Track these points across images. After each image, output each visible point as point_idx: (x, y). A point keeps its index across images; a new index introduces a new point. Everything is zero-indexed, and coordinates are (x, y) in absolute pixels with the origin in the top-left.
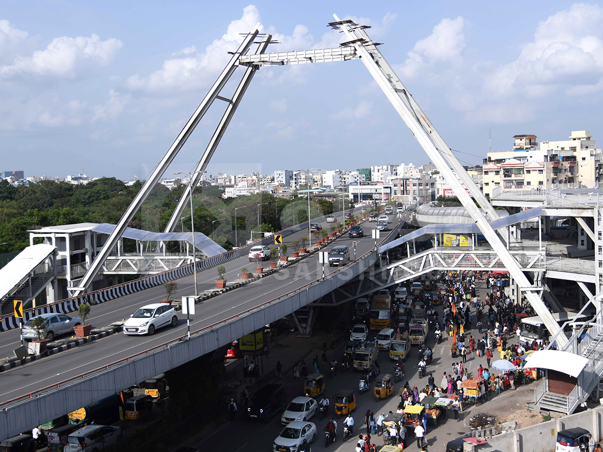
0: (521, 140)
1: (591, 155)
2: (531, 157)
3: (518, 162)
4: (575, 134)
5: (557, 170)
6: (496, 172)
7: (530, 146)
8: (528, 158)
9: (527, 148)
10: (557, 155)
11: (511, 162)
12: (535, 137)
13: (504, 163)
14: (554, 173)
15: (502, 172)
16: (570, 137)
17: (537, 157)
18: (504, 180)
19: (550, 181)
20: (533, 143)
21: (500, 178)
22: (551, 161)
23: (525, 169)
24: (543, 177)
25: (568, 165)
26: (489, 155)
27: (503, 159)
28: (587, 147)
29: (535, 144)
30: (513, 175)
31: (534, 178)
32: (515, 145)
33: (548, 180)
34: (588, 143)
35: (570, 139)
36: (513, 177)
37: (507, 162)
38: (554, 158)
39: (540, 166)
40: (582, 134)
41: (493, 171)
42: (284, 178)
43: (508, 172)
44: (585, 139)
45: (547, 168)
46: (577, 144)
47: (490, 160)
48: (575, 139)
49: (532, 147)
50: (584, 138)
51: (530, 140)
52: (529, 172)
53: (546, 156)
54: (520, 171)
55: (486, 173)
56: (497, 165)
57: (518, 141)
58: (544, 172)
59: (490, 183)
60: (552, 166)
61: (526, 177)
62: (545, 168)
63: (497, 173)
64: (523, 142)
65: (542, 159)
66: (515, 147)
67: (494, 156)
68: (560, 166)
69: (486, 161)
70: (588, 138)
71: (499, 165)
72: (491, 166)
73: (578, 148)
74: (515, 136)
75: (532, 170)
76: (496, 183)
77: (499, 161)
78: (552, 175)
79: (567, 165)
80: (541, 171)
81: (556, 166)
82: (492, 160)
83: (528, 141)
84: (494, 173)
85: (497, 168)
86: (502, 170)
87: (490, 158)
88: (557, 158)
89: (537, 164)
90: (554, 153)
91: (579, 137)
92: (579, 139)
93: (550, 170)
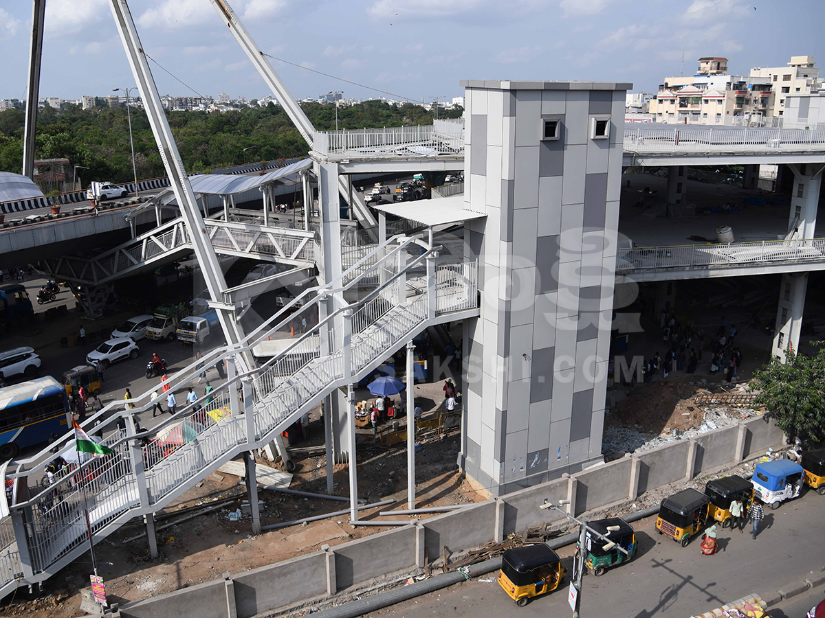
0: (707, 63)
1: (808, 85)
2: (712, 84)
3: (697, 89)
4: (796, 60)
5: (742, 101)
6: (671, 100)
7: (715, 71)
8: (709, 85)
9: (712, 74)
10: (745, 82)
11: (688, 90)
12: (725, 60)
13: (681, 91)
14: (738, 103)
15: (677, 101)
16: (788, 64)
17: (719, 84)
18: (680, 111)
19: (732, 112)
20: (720, 68)
21: (675, 108)
22: (734, 89)
23: (703, 98)
24: (721, 109)
25: (760, 96)
26: (667, 80)
27: (680, 86)
28: (806, 76)
29: (725, 69)
30: (689, 105)
31: (711, 109)
32: (699, 69)
33: (728, 112)
35: (789, 66)
36: (689, 108)
37: (684, 89)
38: (741, 85)
39: (720, 95)
40: (803, 60)
41: (668, 100)
43: (684, 101)
44: (806, 66)
45: (729, 98)
46: (792, 71)
48: (794, 66)
49: (718, 73)
50: (804, 65)
51: (719, 64)
52: (707, 101)
53: (729, 84)
54: (697, 100)
55: (661, 101)
56: (674, 92)
57: (703, 65)
58: (724, 102)
59: (664, 113)
60: (736, 96)
61: (703, 108)
62: (725, 98)
63: (673, 101)
65: (724, 86)
66: (698, 72)
67: (672, 82)
68: (748, 96)
69: (666, 87)
70: (811, 65)
71: (676, 93)
72: (667, 93)
73: (793, 77)
74: (701, 59)
75: (711, 100)
76: (670, 114)
77: (677, 88)
78: (735, 107)
79: (758, 95)
80: (720, 101)
81: (741, 95)
82: (669, 86)
83: (715, 65)
84: (669, 102)
85: (672, 95)
86: (678, 99)
87: (667, 84)
88: (744, 86)
89: (718, 93)
90: (741, 80)
91: (799, 63)
92: (799, 66)
93: (732, 100)
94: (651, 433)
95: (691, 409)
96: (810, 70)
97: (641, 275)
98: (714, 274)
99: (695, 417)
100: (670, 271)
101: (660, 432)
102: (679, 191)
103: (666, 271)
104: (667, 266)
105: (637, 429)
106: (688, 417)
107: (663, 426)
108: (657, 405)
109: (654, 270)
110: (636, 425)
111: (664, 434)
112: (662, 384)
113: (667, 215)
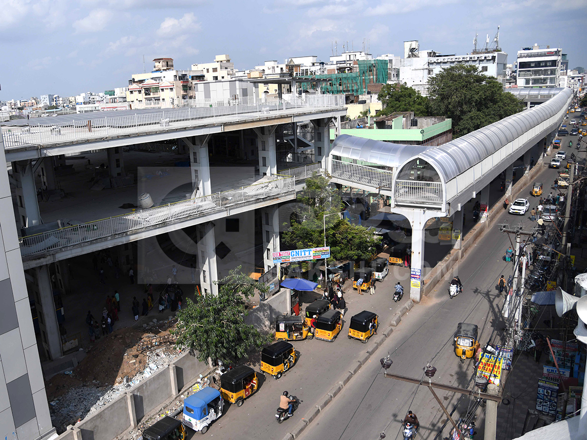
0: (159, 63)
1: (228, 74)
2: (164, 77)
3: (154, 82)
4: (219, 58)
5: (186, 88)
6: (138, 91)
7: (165, 68)
8: (162, 78)
9: (163, 70)
10: (186, 75)
11: (149, 82)
12: (171, 60)
13: (144, 83)
14: (184, 90)
15: (143, 91)
16: (215, 60)
17: (169, 77)
18: (146, 98)
19: (181, 97)
20: (169, 65)
21: (142, 96)
22: (179, 80)
23: (160, 88)
24: (173, 94)
26: (133, 76)
27: (143, 80)
28: (226, 68)
29: (172, 66)
30: (151, 94)
31: (166, 95)
32: (154, 67)
33: (178, 98)
34: (228, 65)
35: (215, 62)
36: (152, 95)
37: (146, 82)
38: (184, 77)
39: (170, 85)
40: (223, 57)
41: (136, 91)
42: (48, 100)
43: (148, 91)
44: (225, 62)
45: (177, 86)
46: (217, 65)
47: (135, 82)
48: (218, 62)
49: (168, 69)
50: (224, 61)
51: (167, 62)
52: (162, 90)
53: (175, 76)
54: (156, 89)
55: (132, 92)
56: (140, 85)
57: (157, 64)
58: (174, 90)
59: (135, 101)
60: (181, 84)
61: (161, 95)
62: (175, 87)
63: (140, 92)
64: (160, 65)
65: (172, 79)
66: (154, 69)
67: (137, 77)
68: (189, 84)
69: (133, 81)
70: (228, 61)
71: (141, 85)
72: (135, 86)
73: (219, 69)
74: (155, 60)
75: (165, 89)
76: (140, 101)
77: (141, 81)
78: (182, 92)
80: (171, 89)
81: (185, 84)
82: (136, 81)
83: (165, 64)
84: (137, 92)
85: (139, 87)
86: (143, 89)
87: (134, 79)
88: (186, 78)
89: (169, 83)
90: (184, 73)
91: (221, 60)
92: (221, 61)
93: (179, 88)
94: (107, 386)
95: (136, 356)
96: (228, 64)
97: (69, 252)
98: (133, 238)
99: (140, 362)
100: (94, 243)
101: (113, 383)
102: (118, 166)
103: (91, 244)
104: (91, 240)
105: (95, 385)
106: (134, 364)
107: (115, 377)
108: (109, 359)
109: (80, 245)
110: (94, 381)
111: (117, 384)
112: (113, 338)
113: (111, 187)
